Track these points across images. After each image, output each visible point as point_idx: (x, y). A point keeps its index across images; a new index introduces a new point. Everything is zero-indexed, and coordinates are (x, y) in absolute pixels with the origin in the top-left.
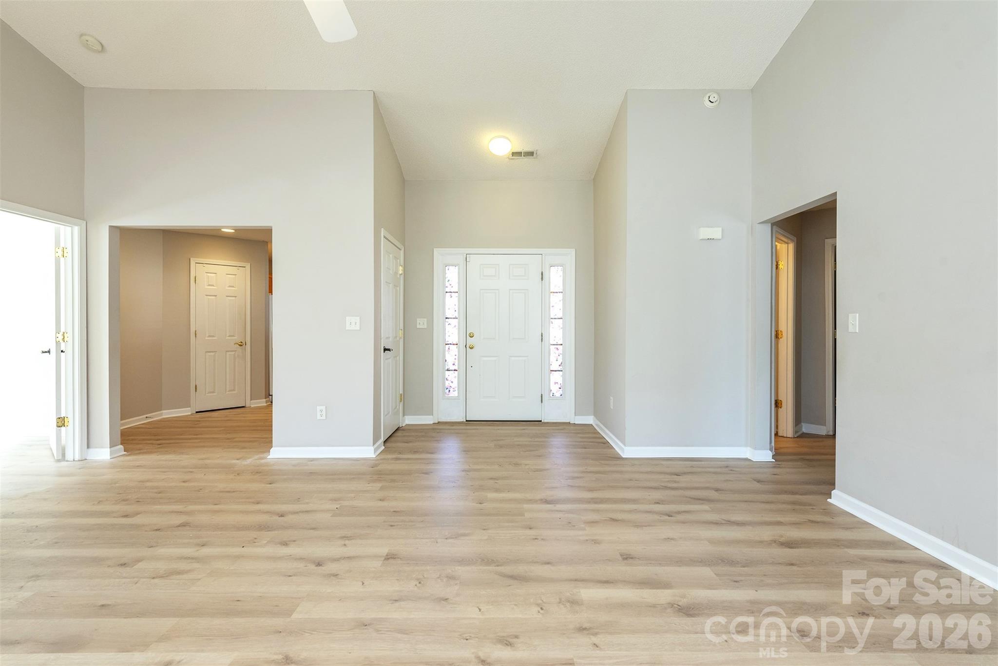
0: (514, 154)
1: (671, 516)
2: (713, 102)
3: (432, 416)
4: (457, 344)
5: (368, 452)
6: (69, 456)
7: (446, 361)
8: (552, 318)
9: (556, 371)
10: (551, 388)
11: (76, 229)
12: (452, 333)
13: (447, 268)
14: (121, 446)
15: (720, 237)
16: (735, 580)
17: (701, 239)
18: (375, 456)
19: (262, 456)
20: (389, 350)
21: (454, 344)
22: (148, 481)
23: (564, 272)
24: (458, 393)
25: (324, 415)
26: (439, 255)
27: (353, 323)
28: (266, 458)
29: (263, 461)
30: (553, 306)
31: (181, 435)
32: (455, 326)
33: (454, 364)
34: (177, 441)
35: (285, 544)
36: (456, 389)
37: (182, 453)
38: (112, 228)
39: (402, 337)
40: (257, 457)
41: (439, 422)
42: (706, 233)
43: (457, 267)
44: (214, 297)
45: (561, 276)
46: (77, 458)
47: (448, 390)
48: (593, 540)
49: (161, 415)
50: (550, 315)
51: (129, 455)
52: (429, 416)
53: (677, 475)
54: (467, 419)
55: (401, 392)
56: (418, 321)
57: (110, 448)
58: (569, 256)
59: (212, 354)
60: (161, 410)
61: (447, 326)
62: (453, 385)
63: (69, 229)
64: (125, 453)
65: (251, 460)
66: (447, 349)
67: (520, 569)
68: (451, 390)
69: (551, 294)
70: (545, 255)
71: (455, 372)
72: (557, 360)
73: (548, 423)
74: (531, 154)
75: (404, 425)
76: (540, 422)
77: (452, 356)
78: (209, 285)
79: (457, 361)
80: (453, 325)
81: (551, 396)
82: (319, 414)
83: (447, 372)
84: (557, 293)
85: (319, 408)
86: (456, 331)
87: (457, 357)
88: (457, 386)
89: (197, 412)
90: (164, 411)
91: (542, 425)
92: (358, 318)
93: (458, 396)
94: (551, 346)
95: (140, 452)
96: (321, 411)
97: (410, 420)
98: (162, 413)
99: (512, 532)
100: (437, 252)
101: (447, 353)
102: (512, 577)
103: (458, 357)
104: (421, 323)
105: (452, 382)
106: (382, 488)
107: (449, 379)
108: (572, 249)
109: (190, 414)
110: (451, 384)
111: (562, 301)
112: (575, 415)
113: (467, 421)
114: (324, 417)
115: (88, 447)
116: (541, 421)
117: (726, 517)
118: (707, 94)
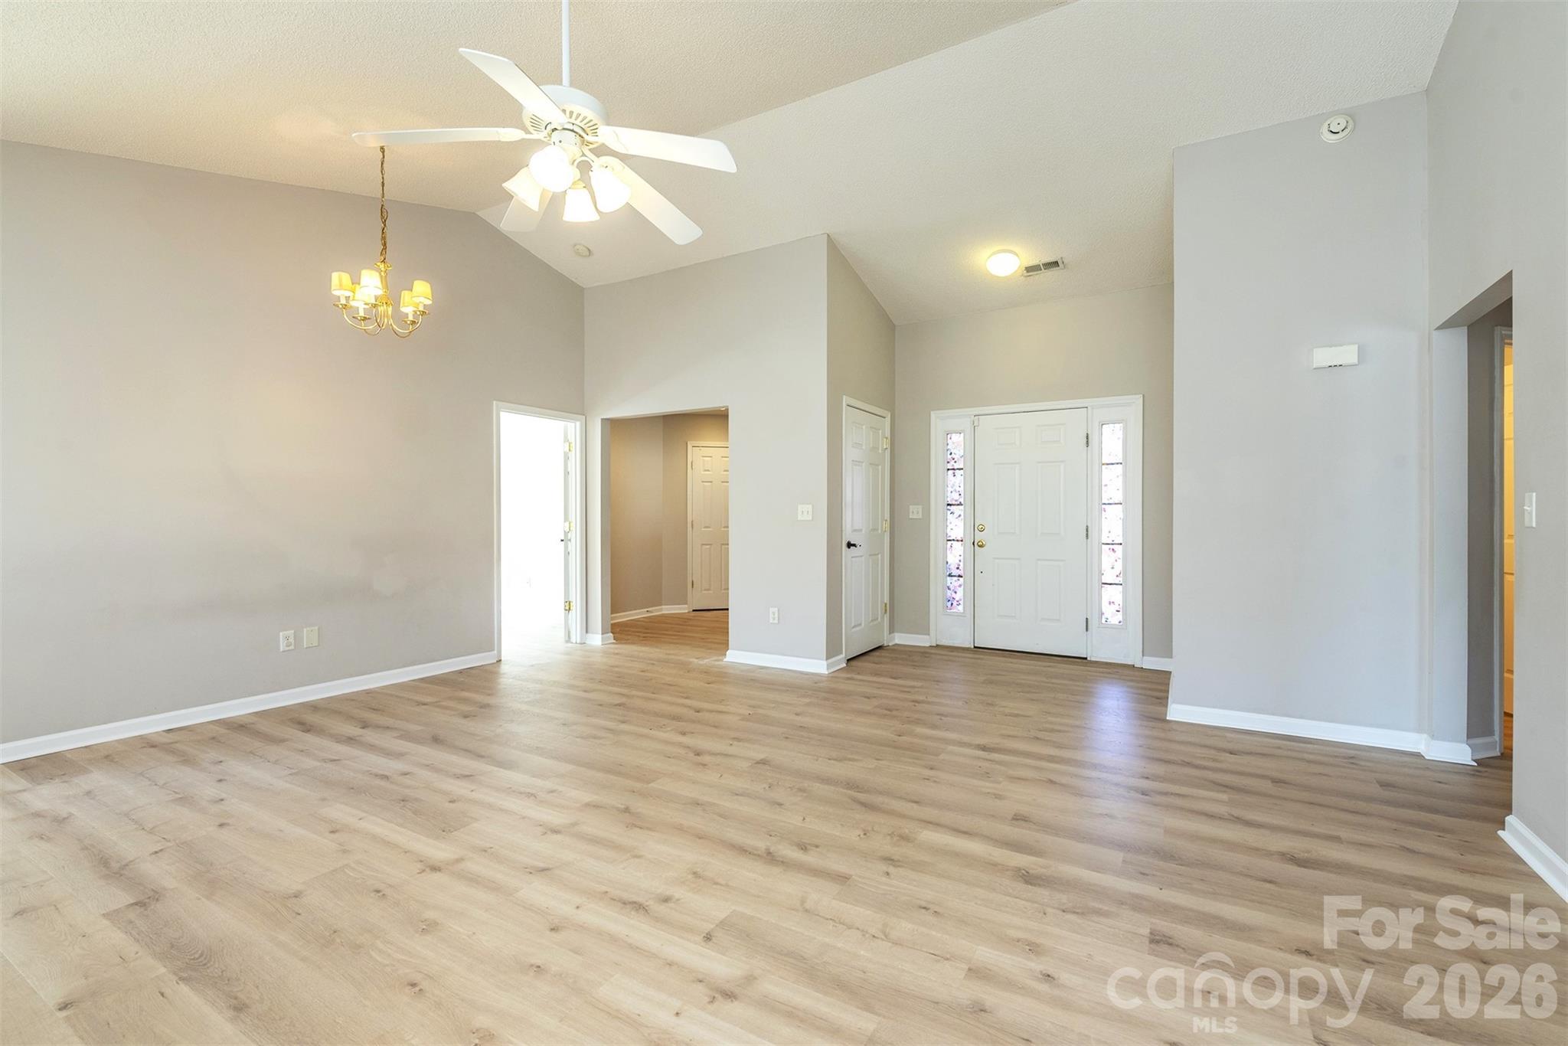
0: (1029, 269)
1: (1146, 795)
2: (1338, 133)
3: (928, 637)
4: (962, 541)
5: (819, 666)
6: (573, 639)
7: (947, 563)
8: (1105, 504)
9: (1111, 584)
10: (1104, 611)
11: (578, 423)
12: (956, 527)
13: (949, 436)
14: (611, 634)
15: (1355, 361)
16: (1143, 872)
17: (1315, 369)
18: (827, 673)
19: (720, 658)
20: (854, 545)
21: (958, 541)
22: (617, 667)
23: (1125, 430)
24: (964, 608)
25: (777, 619)
26: (939, 421)
27: (804, 512)
28: (722, 660)
29: (717, 663)
30: (1106, 485)
31: (667, 631)
32: (960, 516)
33: (958, 568)
34: (655, 635)
35: (684, 734)
36: (961, 602)
37: (657, 647)
38: (603, 420)
39: (888, 529)
40: (715, 658)
41: (937, 645)
42: (1323, 356)
43: (962, 434)
44: (710, 484)
45: (1119, 438)
46: (578, 642)
47: (950, 603)
48: (995, 794)
49: (661, 610)
50: (1101, 498)
51: (616, 644)
52: (925, 636)
53: (1231, 753)
54: (976, 645)
55: (886, 600)
56: (911, 507)
57: (602, 634)
58: (1133, 407)
59: (708, 547)
60: (661, 605)
61: (950, 517)
62: (958, 597)
63: (573, 424)
64: (615, 641)
65: (708, 661)
66: (949, 546)
67: (878, 800)
68: (955, 603)
69: (1103, 466)
70: (1093, 408)
71: (961, 579)
72: (1113, 568)
73: (1096, 662)
74: (1055, 264)
75: (890, 644)
76: (1084, 661)
77: (955, 555)
78: (706, 470)
79: (962, 564)
80: (956, 515)
81: (1103, 621)
82: (771, 616)
83: (948, 578)
84: (1113, 464)
85: (771, 610)
86: (961, 524)
87: (962, 558)
88: (962, 598)
89: (694, 611)
90: (663, 607)
91: (1088, 665)
92: (810, 506)
93: (964, 613)
94: (1103, 546)
95: (627, 642)
96: (774, 613)
97: (900, 639)
98: (662, 609)
99: (903, 767)
100: (933, 414)
101: (948, 552)
102: (864, 804)
103: (964, 559)
104: (915, 512)
105: (956, 592)
106: (808, 704)
107: (951, 587)
108: (1137, 396)
109: (686, 611)
110: (954, 595)
111: (1121, 478)
112: (1143, 655)
113: (975, 647)
114: (776, 621)
115: (587, 632)
116: (1086, 658)
117: (1237, 812)
118: (1326, 120)
